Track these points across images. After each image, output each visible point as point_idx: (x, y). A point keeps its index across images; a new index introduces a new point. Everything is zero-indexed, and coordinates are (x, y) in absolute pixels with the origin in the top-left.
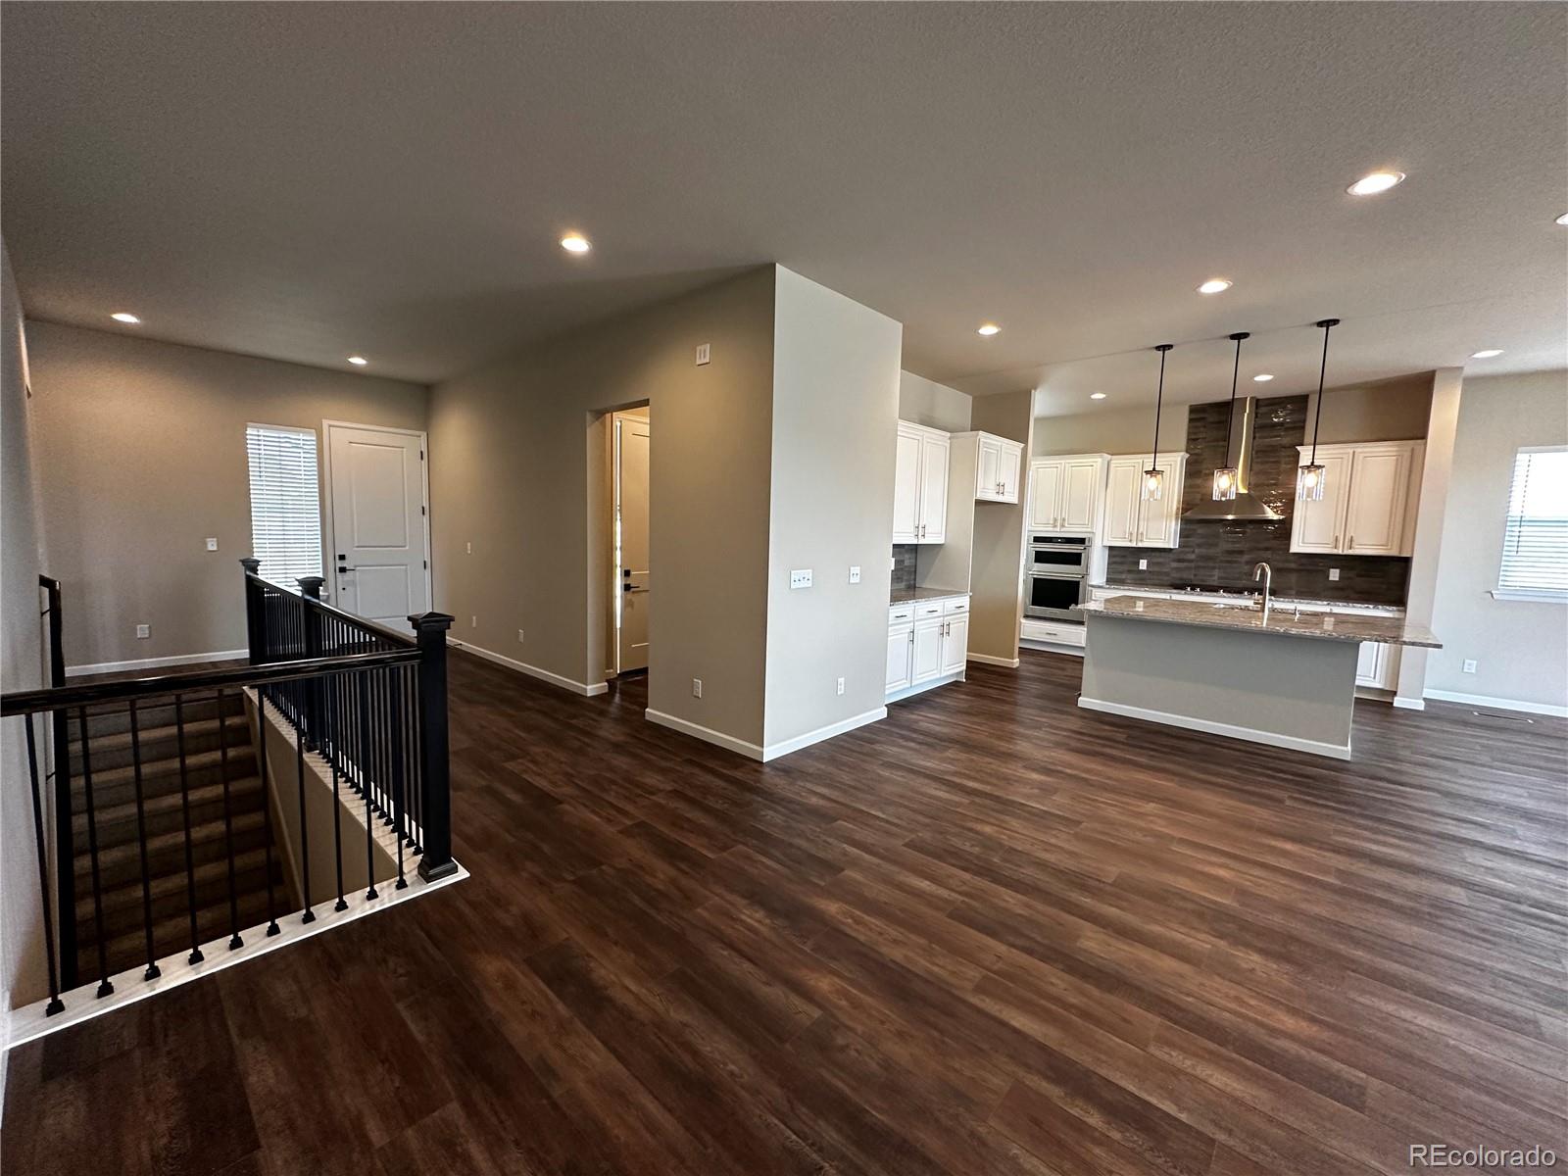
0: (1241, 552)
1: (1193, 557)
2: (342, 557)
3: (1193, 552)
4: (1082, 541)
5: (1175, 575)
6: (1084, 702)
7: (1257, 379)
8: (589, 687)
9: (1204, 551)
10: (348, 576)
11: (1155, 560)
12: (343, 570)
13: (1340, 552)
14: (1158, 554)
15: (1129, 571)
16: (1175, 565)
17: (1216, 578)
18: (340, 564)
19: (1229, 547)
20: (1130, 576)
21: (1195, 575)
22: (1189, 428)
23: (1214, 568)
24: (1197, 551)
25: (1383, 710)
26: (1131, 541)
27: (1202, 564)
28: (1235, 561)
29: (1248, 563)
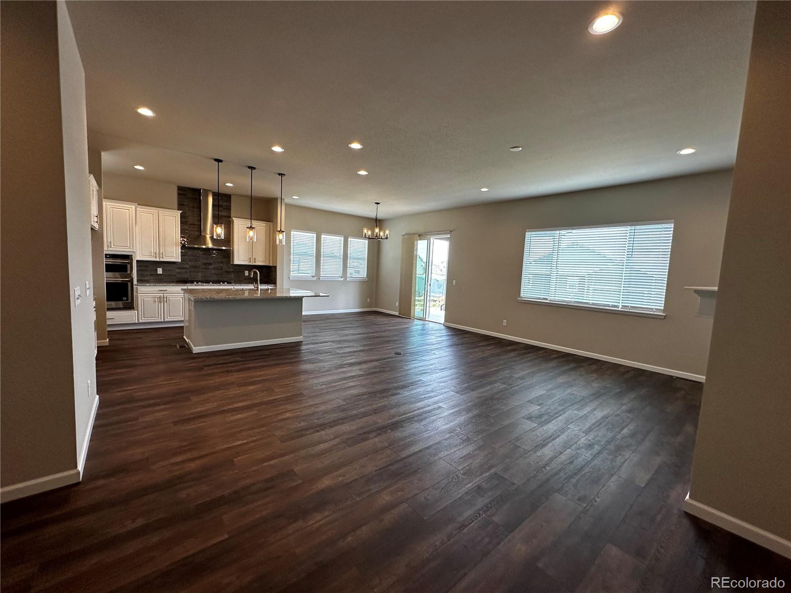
0: (210, 264)
1: (188, 266)
3: (187, 264)
4: (126, 257)
5: (178, 276)
6: (196, 349)
9: (193, 263)
11: (168, 268)
13: (251, 264)
14: (168, 265)
15: (151, 275)
16: (178, 270)
17: (200, 277)
19: (205, 261)
20: (151, 278)
21: (190, 276)
22: (178, 198)
23: (199, 272)
24: (189, 263)
26: (156, 258)
27: (193, 270)
28: (208, 269)
29: (214, 269)
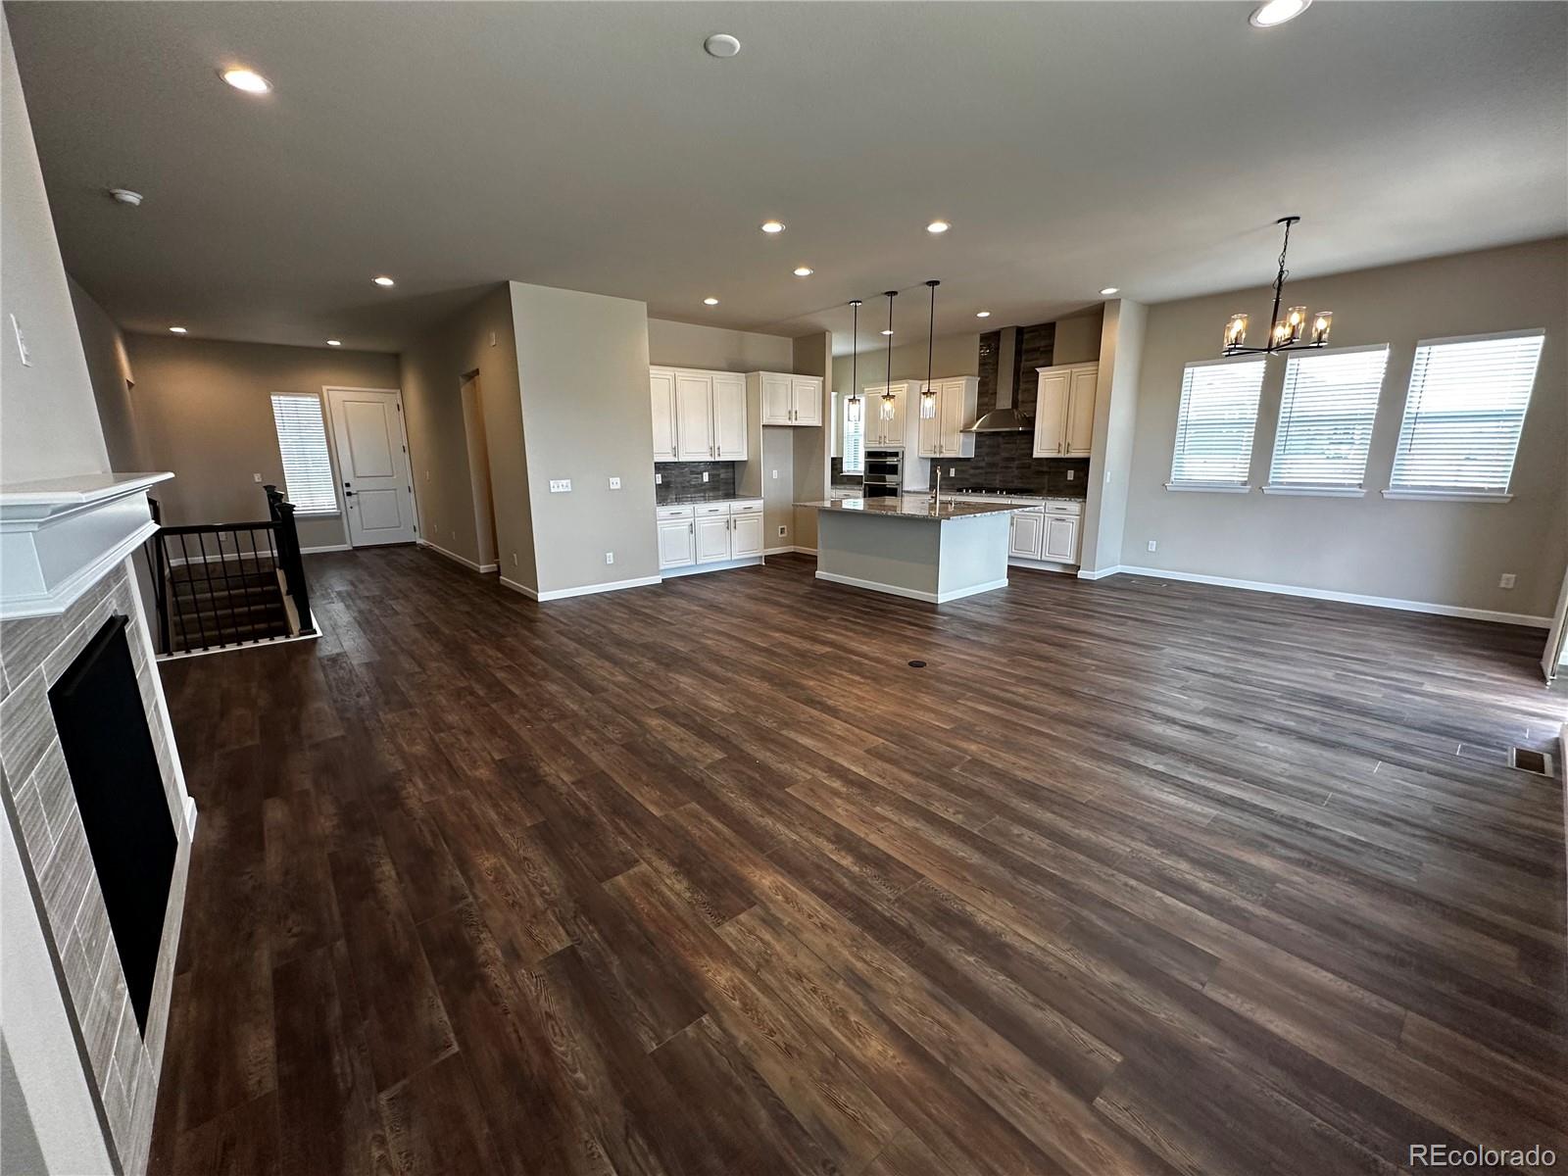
0: (1013, 459)
2: (348, 485)
3: (984, 460)
4: (896, 454)
5: (972, 481)
6: (820, 574)
7: (979, 315)
8: (482, 567)
9: (990, 459)
10: (354, 498)
11: (960, 468)
12: (349, 494)
13: (1063, 456)
14: (961, 463)
18: (346, 490)
19: (1006, 455)
21: (985, 480)
22: (980, 354)
24: (986, 459)
25: (1069, 581)
26: (936, 453)
27: (989, 470)
28: (1011, 467)
29: (1018, 468)
